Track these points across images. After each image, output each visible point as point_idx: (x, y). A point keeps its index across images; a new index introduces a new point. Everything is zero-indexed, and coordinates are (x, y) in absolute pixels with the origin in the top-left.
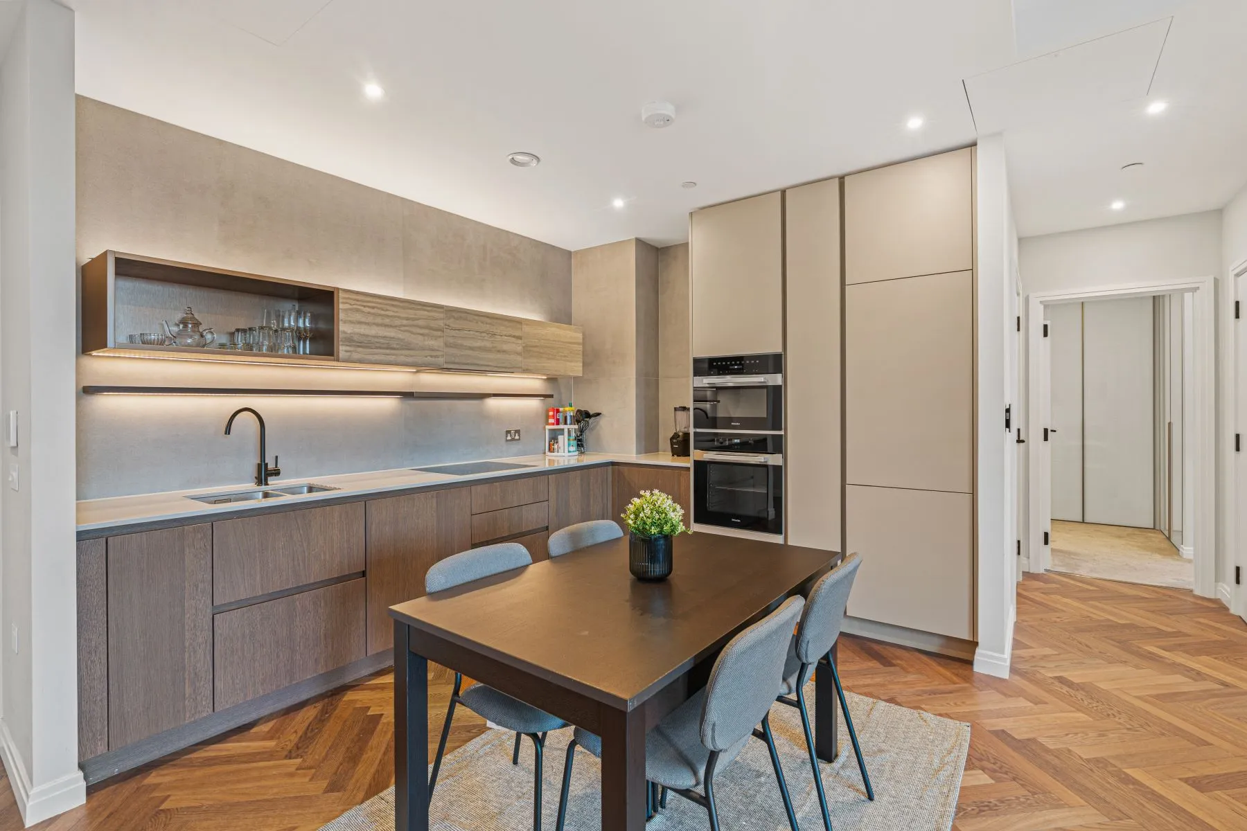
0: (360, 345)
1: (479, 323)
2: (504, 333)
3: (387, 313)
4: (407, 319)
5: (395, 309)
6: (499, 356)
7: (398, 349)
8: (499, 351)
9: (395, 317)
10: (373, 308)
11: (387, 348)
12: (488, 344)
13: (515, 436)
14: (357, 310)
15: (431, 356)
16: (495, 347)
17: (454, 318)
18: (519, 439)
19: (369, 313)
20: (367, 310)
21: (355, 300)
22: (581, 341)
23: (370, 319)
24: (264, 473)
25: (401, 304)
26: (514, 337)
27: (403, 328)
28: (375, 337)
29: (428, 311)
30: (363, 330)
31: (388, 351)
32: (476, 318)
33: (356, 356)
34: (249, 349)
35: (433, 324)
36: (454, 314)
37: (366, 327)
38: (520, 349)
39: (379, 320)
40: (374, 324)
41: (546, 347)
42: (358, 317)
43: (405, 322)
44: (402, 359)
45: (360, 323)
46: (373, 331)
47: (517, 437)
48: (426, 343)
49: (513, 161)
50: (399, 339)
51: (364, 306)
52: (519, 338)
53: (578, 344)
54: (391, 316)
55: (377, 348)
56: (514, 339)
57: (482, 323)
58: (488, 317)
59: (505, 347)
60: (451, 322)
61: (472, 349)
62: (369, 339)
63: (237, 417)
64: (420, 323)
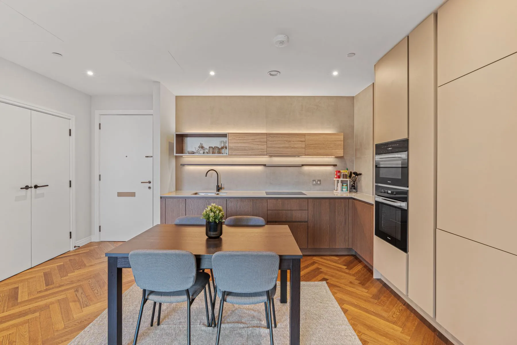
0: (235, 150)
1: (283, 137)
2: (295, 140)
3: (245, 138)
4: (252, 139)
5: (247, 137)
6: (293, 150)
7: (248, 150)
8: (292, 148)
9: (248, 139)
10: (239, 137)
11: (245, 150)
12: (287, 145)
13: (318, 182)
14: (234, 139)
15: (261, 152)
16: (291, 146)
17: (271, 137)
18: (320, 184)
19: (238, 139)
20: (237, 138)
21: (233, 136)
22: (342, 139)
23: (239, 141)
24: (219, 189)
25: (250, 135)
26: (301, 141)
27: (250, 143)
28: (240, 147)
29: (260, 136)
30: (236, 145)
31: (245, 151)
32: (281, 136)
33: (234, 153)
34: (213, 153)
35: (262, 140)
36: (271, 136)
37: (237, 144)
38: (304, 146)
39: (241, 141)
40: (240, 143)
41: (319, 144)
42: (235, 141)
43: (251, 141)
44: (250, 153)
45: (235, 143)
46: (240, 145)
47: (319, 183)
48: (259, 147)
49: (271, 75)
50: (248, 147)
51: (237, 137)
52: (305, 141)
53: (341, 141)
54: (246, 139)
55: (241, 150)
56: (301, 143)
57: (284, 137)
58: (288, 135)
59: (296, 146)
60: (270, 139)
61: (279, 148)
62: (239, 147)
63: (209, 172)
64: (257, 140)
